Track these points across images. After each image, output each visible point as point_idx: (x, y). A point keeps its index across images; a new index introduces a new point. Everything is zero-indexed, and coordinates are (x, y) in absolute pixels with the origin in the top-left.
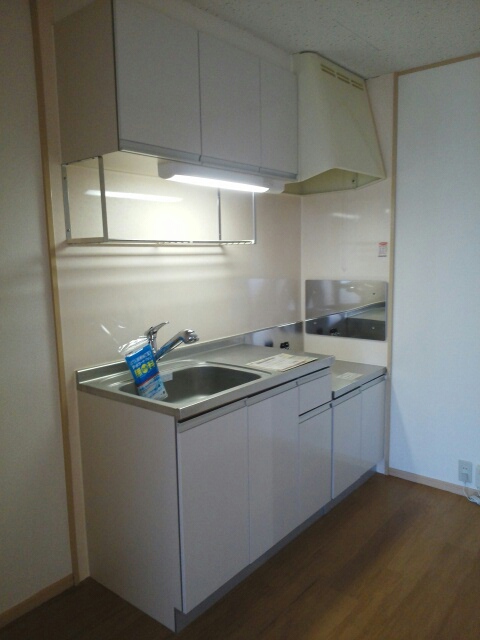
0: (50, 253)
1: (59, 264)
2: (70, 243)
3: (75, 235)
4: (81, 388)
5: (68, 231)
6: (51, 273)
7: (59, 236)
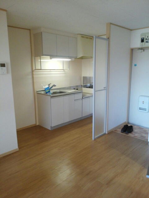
0: (33, 71)
1: (34, 73)
2: (36, 70)
3: (37, 68)
4: (37, 93)
5: (35, 68)
6: (33, 74)
7: (34, 68)
